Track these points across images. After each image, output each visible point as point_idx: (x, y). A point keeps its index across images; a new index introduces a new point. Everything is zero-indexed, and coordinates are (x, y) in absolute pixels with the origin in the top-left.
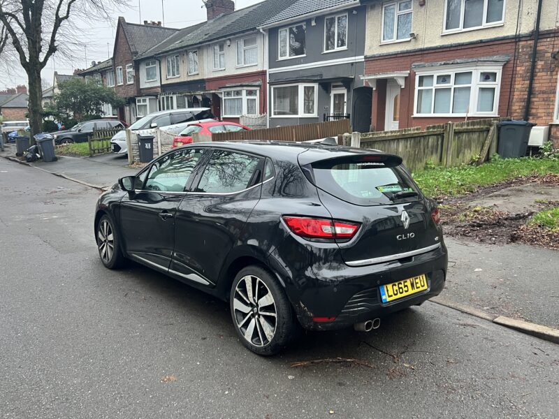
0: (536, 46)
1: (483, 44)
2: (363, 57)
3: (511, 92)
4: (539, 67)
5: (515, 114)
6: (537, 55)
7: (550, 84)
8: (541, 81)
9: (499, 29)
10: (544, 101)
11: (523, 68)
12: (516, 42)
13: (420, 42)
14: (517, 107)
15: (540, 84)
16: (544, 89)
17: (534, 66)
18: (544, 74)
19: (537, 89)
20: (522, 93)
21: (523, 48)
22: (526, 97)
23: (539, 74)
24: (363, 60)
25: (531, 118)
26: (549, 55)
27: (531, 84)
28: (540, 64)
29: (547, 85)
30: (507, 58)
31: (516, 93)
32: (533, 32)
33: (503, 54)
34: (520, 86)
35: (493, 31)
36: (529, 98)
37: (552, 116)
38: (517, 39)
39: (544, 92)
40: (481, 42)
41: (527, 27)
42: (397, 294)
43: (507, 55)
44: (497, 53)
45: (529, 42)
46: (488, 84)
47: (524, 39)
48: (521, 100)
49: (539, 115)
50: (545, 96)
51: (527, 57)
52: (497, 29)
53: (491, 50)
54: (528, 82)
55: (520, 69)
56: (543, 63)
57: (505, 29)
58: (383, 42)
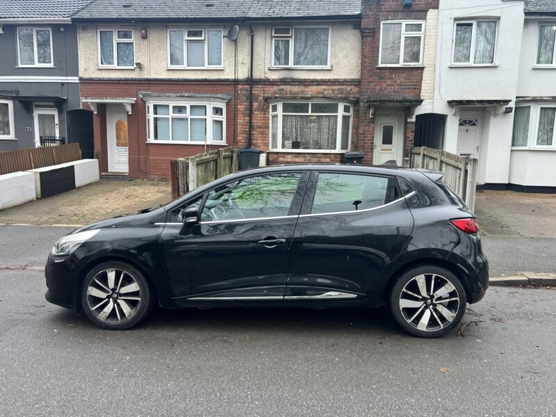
0: (251, 91)
1: (207, 83)
2: (77, 78)
3: (235, 125)
4: (255, 107)
5: (240, 144)
6: (253, 98)
7: (264, 121)
8: (258, 118)
9: (220, 72)
10: (261, 133)
11: (243, 107)
12: (235, 85)
13: (146, 73)
14: (241, 138)
15: (257, 121)
16: (260, 124)
17: (251, 106)
18: (258, 113)
19: (255, 124)
20: (244, 127)
21: (241, 90)
22: (248, 130)
23: (255, 113)
24: (78, 81)
25: (253, 147)
26: (262, 98)
27: (251, 119)
28: (255, 105)
29: (261, 121)
30: (228, 97)
31: (239, 127)
32: (248, 78)
33: (225, 93)
34: (242, 121)
35: (215, 73)
36: (250, 131)
37: (268, 146)
38: (236, 82)
39: (260, 127)
40: (206, 80)
41: (243, 74)
43: (229, 95)
44: (221, 92)
45: (245, 86)
46: (218, 118)
47: (241, 83)
48: (244, 132)
49: (259, 145)
50: (261, 130)
51: (245, 98)
52: (218, 72)
53: (215, 89)
54: (248, 118)
55: (241, 108)
56: (257, 104)
57: (226, 73)
58: (101, 66)
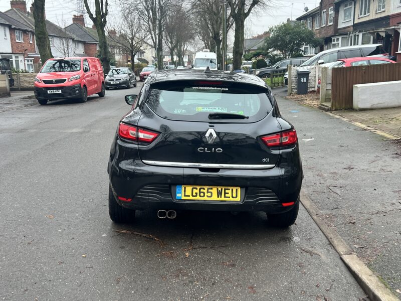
42: (196, 196)
